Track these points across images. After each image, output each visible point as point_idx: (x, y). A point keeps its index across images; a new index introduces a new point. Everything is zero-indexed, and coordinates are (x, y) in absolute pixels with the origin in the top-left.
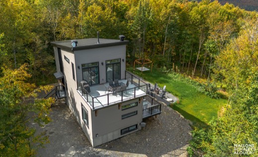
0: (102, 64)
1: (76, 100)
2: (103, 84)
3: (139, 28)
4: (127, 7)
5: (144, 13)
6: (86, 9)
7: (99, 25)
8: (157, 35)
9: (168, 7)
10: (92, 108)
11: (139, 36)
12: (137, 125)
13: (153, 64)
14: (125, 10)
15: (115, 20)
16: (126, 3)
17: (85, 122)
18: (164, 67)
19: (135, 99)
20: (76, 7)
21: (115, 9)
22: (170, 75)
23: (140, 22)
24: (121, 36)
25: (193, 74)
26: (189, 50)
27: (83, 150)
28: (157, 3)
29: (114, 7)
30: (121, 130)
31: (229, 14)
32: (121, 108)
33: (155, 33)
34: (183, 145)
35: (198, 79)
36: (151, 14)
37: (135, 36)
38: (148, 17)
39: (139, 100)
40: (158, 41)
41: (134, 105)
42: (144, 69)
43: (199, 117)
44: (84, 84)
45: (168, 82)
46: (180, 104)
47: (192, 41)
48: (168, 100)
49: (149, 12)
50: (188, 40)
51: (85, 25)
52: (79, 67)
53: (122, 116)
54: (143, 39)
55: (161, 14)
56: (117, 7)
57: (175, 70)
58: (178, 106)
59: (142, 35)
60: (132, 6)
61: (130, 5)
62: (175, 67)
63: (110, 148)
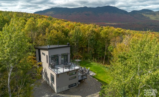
0: (60, 55)
1: (48, 73)
2: (60, 65)
3: (75, 40)
4: (69, 30)
5: (78, 33)
6: (49, 32)
7: (56, 39)
8: (85, 43)
9: (89, 31)
10: (56, 73)
11: (75, 44)
12: (76, 84)
13: (83, 58)
14: (68, 32)
15: (63, 37)
16: (68, 28)
17: (52, 82)
18: (89, 59)
19: (75, 70)
20: (44, 31)
21: (63, 31)
22: (92, 63)
23: (76, 37)
24: (68, 43)
25: (104, 63)
26: (101, 51)
27: (52, 95)
28: (84, 28)
29: (63, 30)
30: (69, 86)
31: (119, 33)
32: (69, 74)
33: (84, 43)
34: (97, 92)
35: (106, 65)
36: (81, 34)
37: (73, 44)
38: (80, 35)
39: (77, 71)
40: (85, 47)
41: (74, 73)
42: (78, 60)
43: (106, 82)
44: (52, 64)
45: (91, 66)
46: (96, 76)
47: (102, 46)
48: (91, 74)
49: (80, 33)
50: (100, 46)
51: (50, 39)
52: (50, 57)
53: (69, 78)
54: (77, 46)
55: (86, 33)
56: (64, 31)
57: (94, 61)
58: (96, 77)
59: (77, 44)
60: (71, 30)
61: (70, 29)
62: (94, 59)
63: (64, 94)
